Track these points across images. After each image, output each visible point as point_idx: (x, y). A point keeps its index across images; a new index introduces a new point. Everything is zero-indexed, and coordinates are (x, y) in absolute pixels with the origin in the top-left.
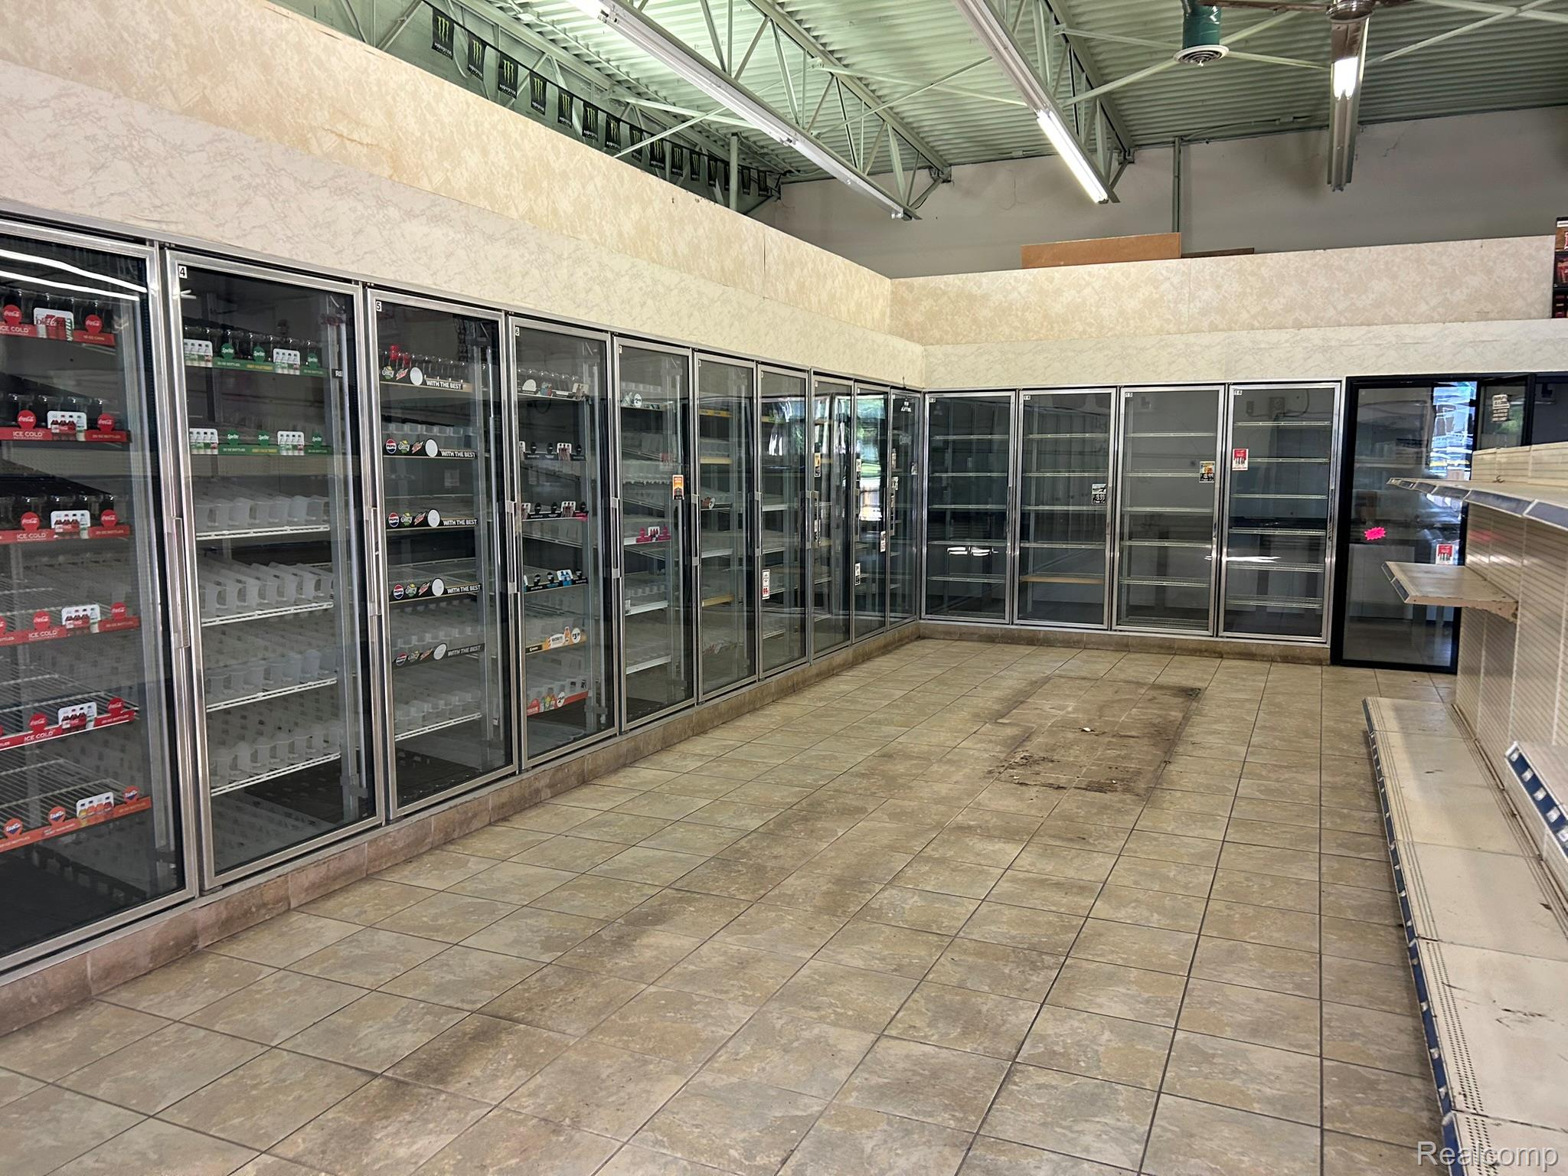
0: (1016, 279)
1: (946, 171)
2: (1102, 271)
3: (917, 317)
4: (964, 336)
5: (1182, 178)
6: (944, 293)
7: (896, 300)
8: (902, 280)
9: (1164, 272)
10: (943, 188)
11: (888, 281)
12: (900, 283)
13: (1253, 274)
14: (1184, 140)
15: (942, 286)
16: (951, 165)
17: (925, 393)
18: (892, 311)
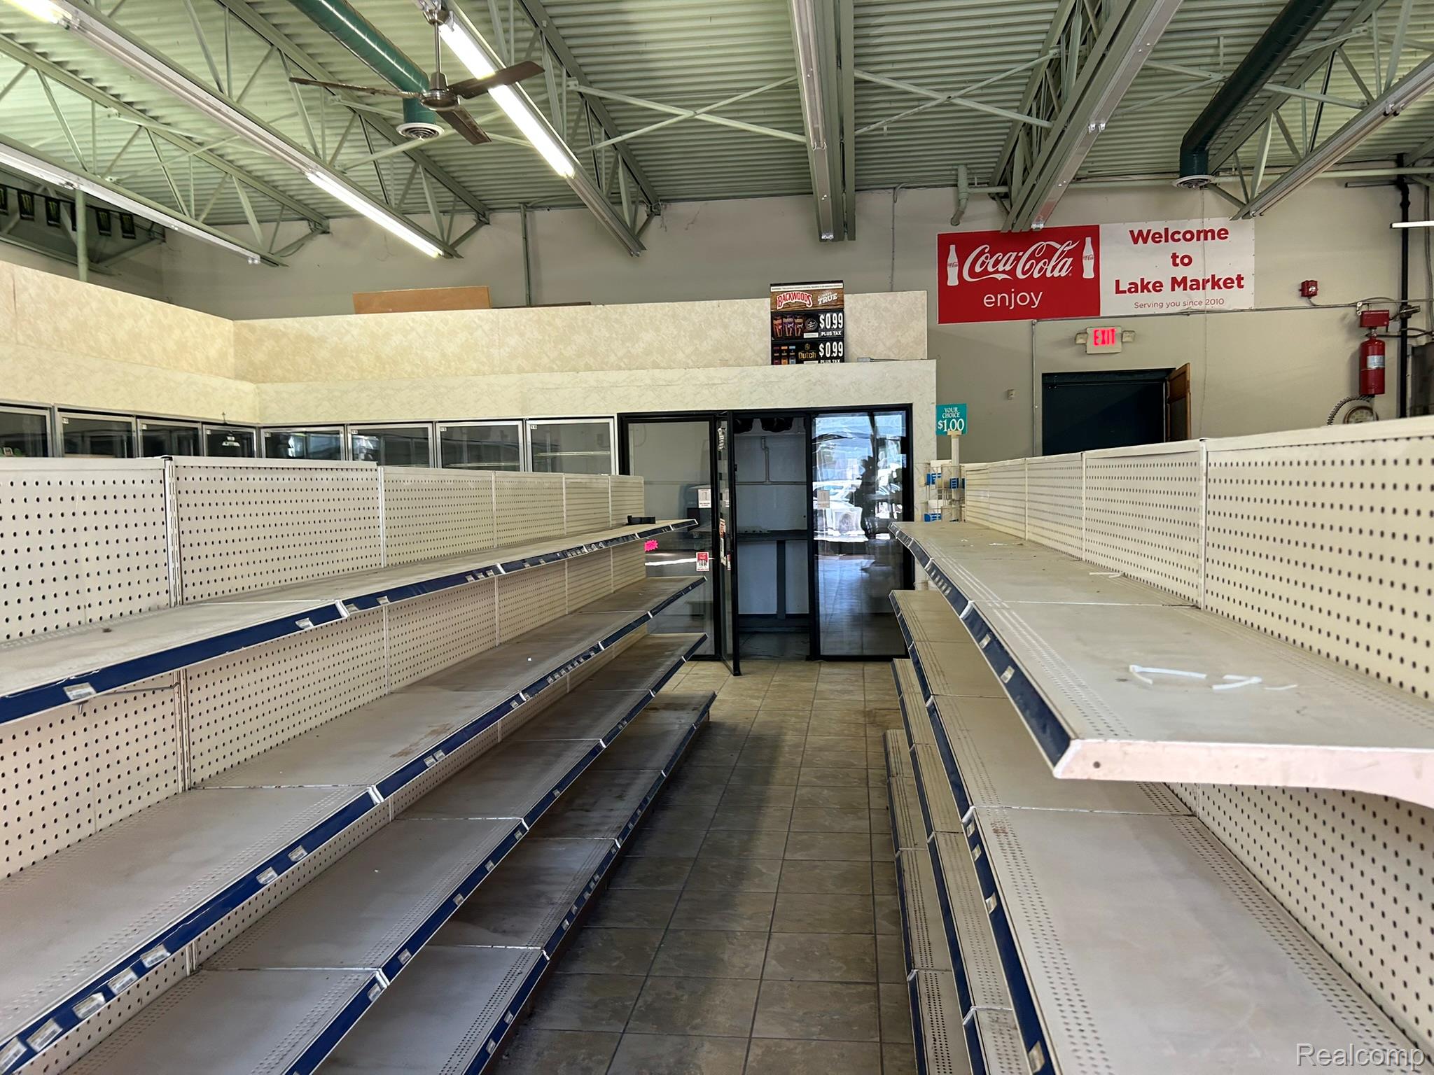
0: (349, 324)
1: (325, 223)
2: (424, 318)
3: (260, 357)
4: (306, 375)
5: (530, 240)
6: (284, 334)
7: (239, 341)
8: (244, 321)
9: (476, 320)
10: (322, 238)
11: (229, 322)
12: (242, 324)
13: (550, 324)
14: (528, 207)
15: (282, 329)
16: (328, 218)
17: (260, 428)
18: (236, 351)
